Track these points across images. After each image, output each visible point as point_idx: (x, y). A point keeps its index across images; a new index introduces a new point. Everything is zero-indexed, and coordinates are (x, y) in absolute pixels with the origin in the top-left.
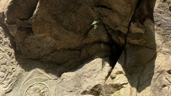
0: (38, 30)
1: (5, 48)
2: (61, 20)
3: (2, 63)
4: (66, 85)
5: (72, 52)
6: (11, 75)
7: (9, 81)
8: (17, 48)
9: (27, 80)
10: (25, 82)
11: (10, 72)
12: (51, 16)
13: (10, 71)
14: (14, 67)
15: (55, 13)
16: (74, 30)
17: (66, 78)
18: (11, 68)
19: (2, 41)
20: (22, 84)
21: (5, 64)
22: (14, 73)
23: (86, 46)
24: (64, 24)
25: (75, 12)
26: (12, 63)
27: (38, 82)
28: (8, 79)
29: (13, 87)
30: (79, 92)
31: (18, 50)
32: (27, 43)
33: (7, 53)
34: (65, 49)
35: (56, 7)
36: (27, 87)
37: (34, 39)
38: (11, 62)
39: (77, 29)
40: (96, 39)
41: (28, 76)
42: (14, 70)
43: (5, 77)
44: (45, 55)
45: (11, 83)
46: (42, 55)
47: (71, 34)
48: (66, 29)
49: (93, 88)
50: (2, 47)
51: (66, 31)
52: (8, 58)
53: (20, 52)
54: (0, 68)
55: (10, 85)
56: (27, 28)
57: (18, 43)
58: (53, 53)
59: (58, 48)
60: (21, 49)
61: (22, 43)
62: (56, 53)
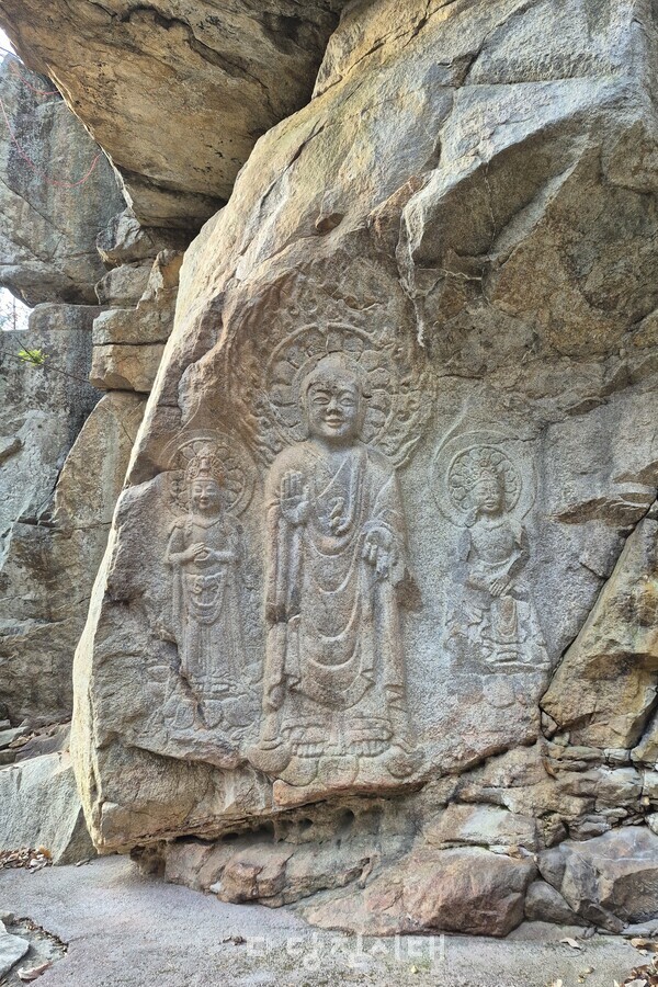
0: (506, 296)
1: (383, 335)
2: (583, 273)
3: (376, 383)
4: (569, 456)
5: (582, 368)
6: (406, 419)
7: (400, 436)
8: (419, 340)
9: (451, 436)
10: (445, 442)
11: (401, 412)
12: (562, 258)
13: (403, 408)
14: (415, 399)
15: (574, 251)
16: (608, 307)
17: (567, 437)
18: (406, 401)
19: (371, 311)
20: (438, 448)
21: (383, 386)
22: (414, 416)
23: (627, 354)
24: (588, 286)
26: (407, 384)
27: (483, 445)
28: (397, 431)
29: (412, 456)
30: (608, 475)
31: (422, 344)
32: (460, 330)
33: (390, 352)
35: (583, 233)
36: (452, 455)
37: (483, 321)
38: (402, 381)
39: (615, 306)
41: (454, 427)
42: (413, 406)
43: (387, 425)
44: (499, 368)
45: (409, 443)
46: (490, 368)
47: (597, 315)
48: (589, 300)
49: (648, 467)
50: (371, 332)
51: (586, 307)
52: (394, 367)
53: (429, 353)
54: (370, 397)
55: (404, 448)
56: (467, 282)
57: (426, 326)
58: (524, 364)
59: (542, 353)
60: (434, 344)
61: (441, 327)
62: (533, 365)
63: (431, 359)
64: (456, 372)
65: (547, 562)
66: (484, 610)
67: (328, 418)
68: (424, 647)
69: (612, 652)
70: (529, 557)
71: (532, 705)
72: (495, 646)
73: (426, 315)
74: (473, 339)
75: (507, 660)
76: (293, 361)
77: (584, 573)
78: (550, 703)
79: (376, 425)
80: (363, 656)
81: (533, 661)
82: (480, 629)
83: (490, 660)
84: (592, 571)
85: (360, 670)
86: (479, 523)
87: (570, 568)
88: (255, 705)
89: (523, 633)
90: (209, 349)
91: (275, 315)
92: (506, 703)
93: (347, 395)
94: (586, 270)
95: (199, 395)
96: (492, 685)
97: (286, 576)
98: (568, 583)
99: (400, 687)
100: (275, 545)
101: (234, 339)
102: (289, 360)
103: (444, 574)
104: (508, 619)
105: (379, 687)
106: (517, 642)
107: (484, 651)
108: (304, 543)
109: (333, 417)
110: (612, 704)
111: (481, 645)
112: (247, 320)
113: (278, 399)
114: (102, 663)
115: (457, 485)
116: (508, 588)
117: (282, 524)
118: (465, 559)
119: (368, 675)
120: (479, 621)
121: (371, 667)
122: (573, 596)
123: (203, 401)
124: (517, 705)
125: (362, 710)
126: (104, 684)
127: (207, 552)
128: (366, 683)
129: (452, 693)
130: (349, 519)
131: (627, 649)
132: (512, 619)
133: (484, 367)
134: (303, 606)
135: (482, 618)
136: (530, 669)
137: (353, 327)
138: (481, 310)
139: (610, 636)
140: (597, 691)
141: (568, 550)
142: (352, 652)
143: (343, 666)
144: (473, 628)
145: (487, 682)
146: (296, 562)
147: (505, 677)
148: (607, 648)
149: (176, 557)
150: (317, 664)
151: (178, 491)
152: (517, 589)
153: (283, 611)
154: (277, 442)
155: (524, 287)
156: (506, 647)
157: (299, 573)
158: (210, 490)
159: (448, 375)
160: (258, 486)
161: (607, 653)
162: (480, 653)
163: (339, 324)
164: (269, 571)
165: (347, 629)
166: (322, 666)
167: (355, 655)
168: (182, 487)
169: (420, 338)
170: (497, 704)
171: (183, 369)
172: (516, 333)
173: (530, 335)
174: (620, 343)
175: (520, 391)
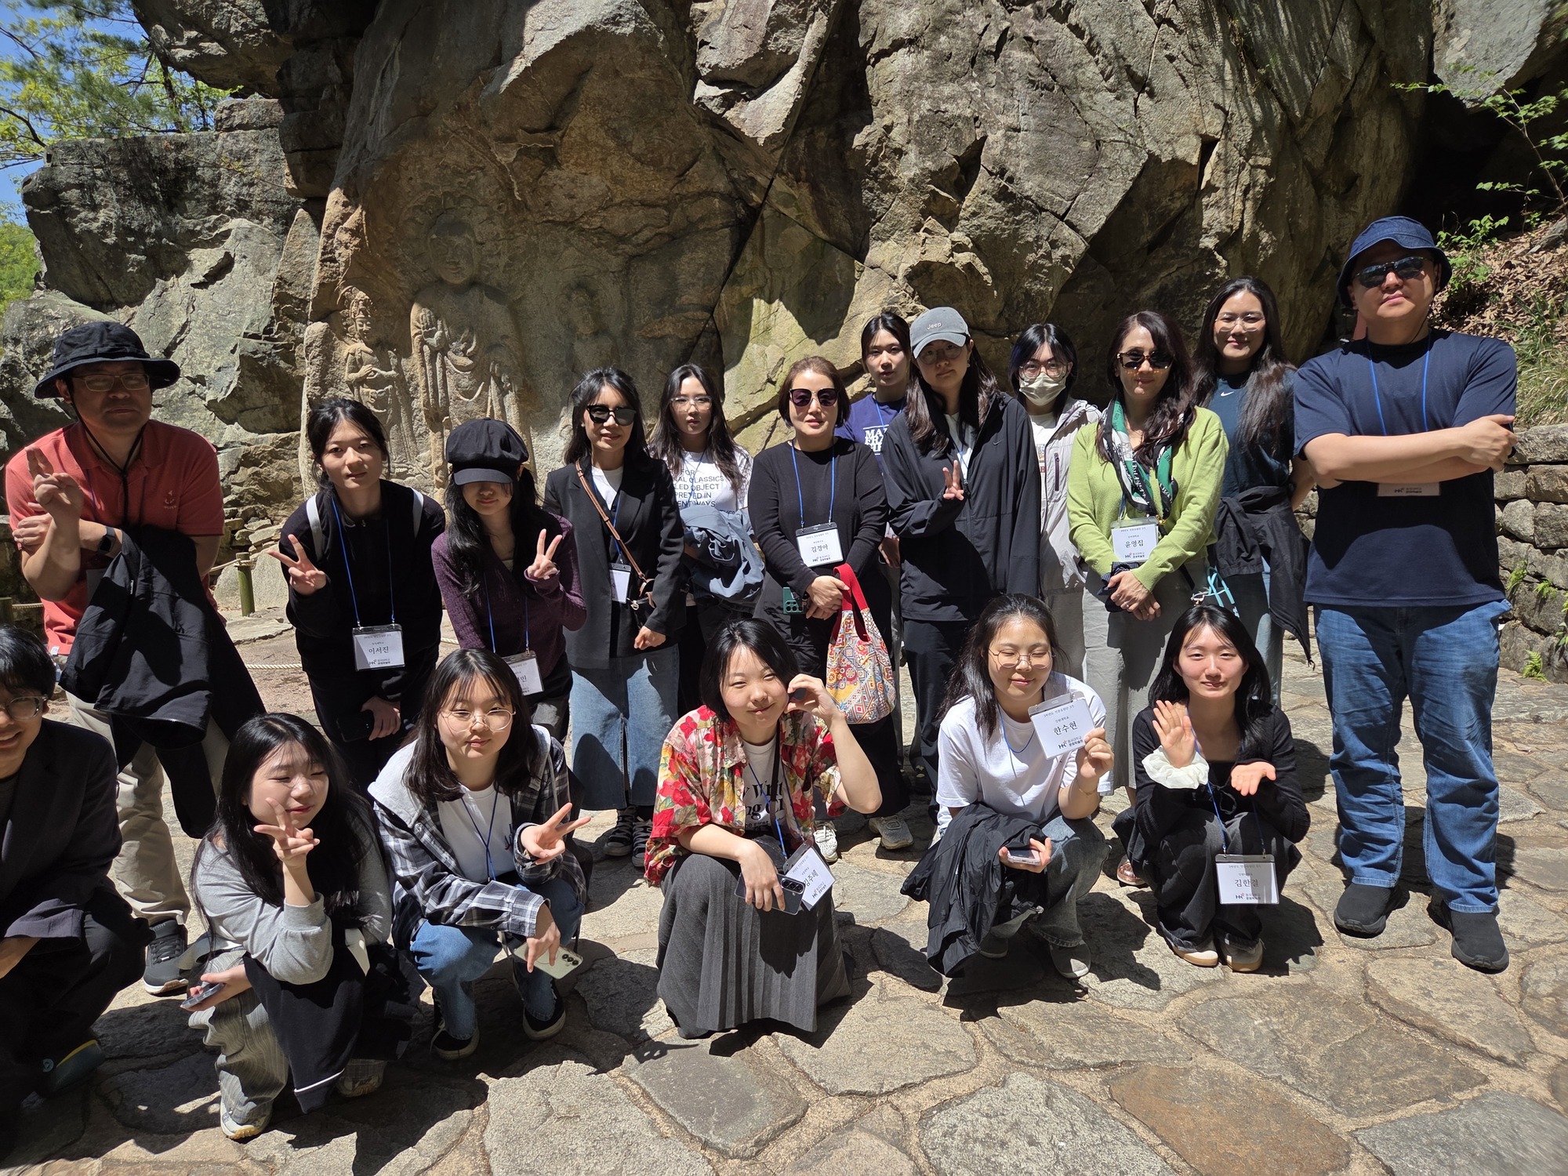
0: (572, 160)
2: (628, 141)
5: (651, 211)
15: (615, 125)
16: (656, 164)
23: (681, 199)
24: (634, 150)
25: (659, 125)
31: (519, 199)
32: (545, 187)
33: (495, 207)
34: (632, 202)
35: (618, 112)
37: (560, 179)
39: (662, 162)
40: (703, 187)
44: (585, 213)
46: (579, 214)
47: (649, 171)
48: (639, 160)
51: (638, 165)
52: (499, 219)
53: (526, 205)
54: (483, 243)
56: (542, 149)
57: (518, 184)
58: (604, 209)
59: (617, 200)
60: (528, 197)
61: (529, 185)
62: (612, 210)
63: (529, 210)
64: (550, 219)
65: (634, 369)
68: (545, 436)
73: (517, 178)
74: (558, 193)
76: (418, 219)
79: (491, 265)
86: (580, 340)
87: (650, 373)
88: (427, 482)
90: (352, 214)
91: (397, 185)
93: (461, 247)
94: (629, 138)
95: (350, 252)
97: (435, 387)
98: (650, 384)
100: (423, 365)
102: (414, 218)
103: (557, 381)
108: (444, 365)
113: (411, 250)
115: (563, 311)
117: (426, 348)
123: (353, 256)
127: (375, 372)
133: (573, 214)
134: (450, 410)
137: (460, 189)
138: (556, 172)
141: (648, 359)
146: (439, 377)
149: (354, 376)
151: (347, 325)
153: (437, 414)
154: (415, 284)
155: (584, 154)
157: (444, 385)
159: (546, 222)
160: (406, 319)
163: (449, 187)
164: (422, 384)
168: (349, 323)
169: (516, 194)
171: (335, 231)
172: (591, 186)
173: (603, 187)
174: (675, 191)
175: (605, 232)
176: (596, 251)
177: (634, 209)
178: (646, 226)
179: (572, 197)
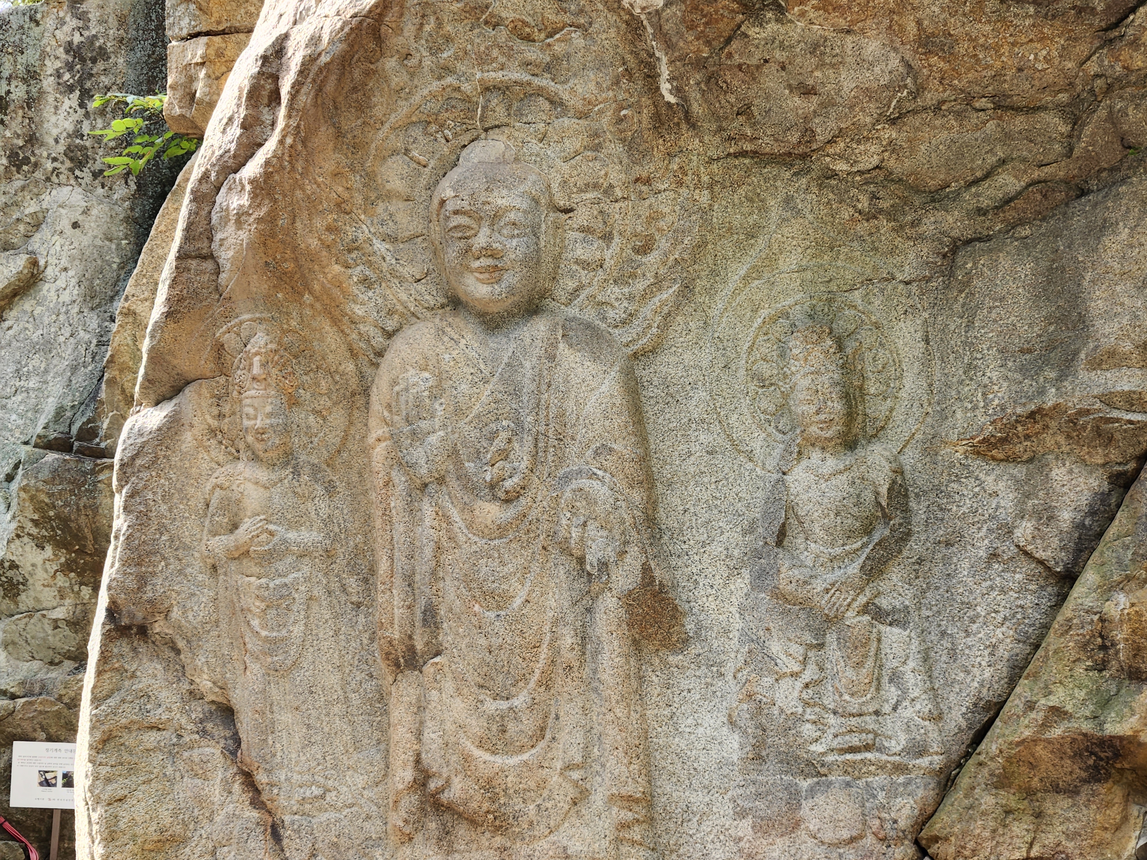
1: (588, 88)
3: (580, 183)
5: (1019, 123)
6: (647, 249)
7: (638, 286)
8: (663, 90)
9: (747, 278)
10: (735, 293)
11: (635, 236)
13: (639, 229)
14: (662, 209)
17: (990, 274)
18: (645, 214)
19: (561, 44)
20: (721, 305)
21: (596, 187)
23: (1108, 89)
26: (644, 181)
27: (819, 293)
28: (632, 275)
29: (665, 325)
30: (1075, 353)
31: (672, 99)
32: (740, 67)
34: (969, 100)
37: (781, 47)
38: (634, 175)
41: (753, 262)
42: (661, 222)
43: (608, 264)
44: (841, 133)
45: (657, 300)
46: (823, 135)
52: (616, 149)
53: (687, 114)
54: (571, 210)
55: (647, 311)
57: (671, 62)
58: (893, 122)
59: (930, 98)
60: (694, 95)
61: (700, 64)
62: (916, 121)
63: (693, 126)
64: (748, 147)
65: (948, 544)
66: (810, 646)
67: (476, 264)
68: (690, 721)
69: (1057, 732)
70: (909, 534)
71: (900, 840)
72: (832, 720)
73: (669, 46)
74: (772, 81)
75: (853, 750)
76: (415, 153)
77: (1027, 567)
78: (936, 839)
79: (585, 265)
80: (563, 737)
81: (907, 751)
82: (799, 685)
83: (818, 748)
84: (1041, 562)
85: (559, 765)
86: (804, 463)
87: (994, 556)
88: (373, 826)
89: (892, 693)
90: (260, 145)
91: (375, 72)
92: (846, 834)
93: (512, 216)
95: (243, 235)
96: (820, 799)
97: (411, 578)
98: (992, 588)
99: (637, 801)
100: (389, 519)
101: (298, 126)
102: (407, 151)
103: (735, 571)
104: (859, 665)
105: (598, 799)
106: (877, 713)
107: (808, 730)
109: (485, 262)
110: (1071, 845)
111: (800, 719)
112: (320, 90)
113: (390, 228)
114: (105, 742)
115: (763, 383)
116: (862, 600)
117: (400, 475)
118: (771, 541)
119: (576, 775)
120: (796, 668)
121: (578, 759)
122: (999, 618)
123: (251, 245)
124: (869, 840)
125: (565, 842)
126: (108, 780)
127: (272, 534)
128: (572, 793)
129: (741, 814)
130: (525, 464)
131: (1087, 727)
132: (870, 663)
133: (809, 134)
134: (446, 639)
135: (804, 662)
136: (899, 768)
137: (526, 77)
138: (772, 27)
139: (1053, 701)
140: (1039, 815)
141: (992, 517)
142: (543, 729)
143: (525, 757)
144: (786, 683)
145: (812, 792)
147: (848, 784)
148: (1045, 725)
149: (219, 544)
150: (477, 753)
151: (221, 416)
152: (884, 603)
153: (412, 649)
154: (391, 313)
156: (854, 721)
157: (434, 573)
158: (270, 415)
159: (736, 155)
160: (360, 401)
161: (1047, 735)
162: (799, 734)
163: (500, 74)
164: (381, 569)
165: (532, 685)
166: (487, 756)
167: (548, 736)
168: (226, 409)
169: (665, 87)
170: (828, 836)
171: (218, 186)
172: (861, 62)
173: (895, 62)
174: (1092, 67)
175: (889, 178)
176: (862, 228)
177: (974, 118)
178: (1003, 162)
179: (808, 91)
